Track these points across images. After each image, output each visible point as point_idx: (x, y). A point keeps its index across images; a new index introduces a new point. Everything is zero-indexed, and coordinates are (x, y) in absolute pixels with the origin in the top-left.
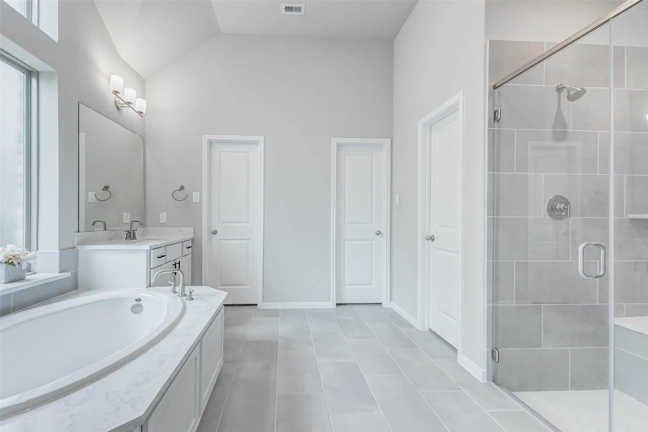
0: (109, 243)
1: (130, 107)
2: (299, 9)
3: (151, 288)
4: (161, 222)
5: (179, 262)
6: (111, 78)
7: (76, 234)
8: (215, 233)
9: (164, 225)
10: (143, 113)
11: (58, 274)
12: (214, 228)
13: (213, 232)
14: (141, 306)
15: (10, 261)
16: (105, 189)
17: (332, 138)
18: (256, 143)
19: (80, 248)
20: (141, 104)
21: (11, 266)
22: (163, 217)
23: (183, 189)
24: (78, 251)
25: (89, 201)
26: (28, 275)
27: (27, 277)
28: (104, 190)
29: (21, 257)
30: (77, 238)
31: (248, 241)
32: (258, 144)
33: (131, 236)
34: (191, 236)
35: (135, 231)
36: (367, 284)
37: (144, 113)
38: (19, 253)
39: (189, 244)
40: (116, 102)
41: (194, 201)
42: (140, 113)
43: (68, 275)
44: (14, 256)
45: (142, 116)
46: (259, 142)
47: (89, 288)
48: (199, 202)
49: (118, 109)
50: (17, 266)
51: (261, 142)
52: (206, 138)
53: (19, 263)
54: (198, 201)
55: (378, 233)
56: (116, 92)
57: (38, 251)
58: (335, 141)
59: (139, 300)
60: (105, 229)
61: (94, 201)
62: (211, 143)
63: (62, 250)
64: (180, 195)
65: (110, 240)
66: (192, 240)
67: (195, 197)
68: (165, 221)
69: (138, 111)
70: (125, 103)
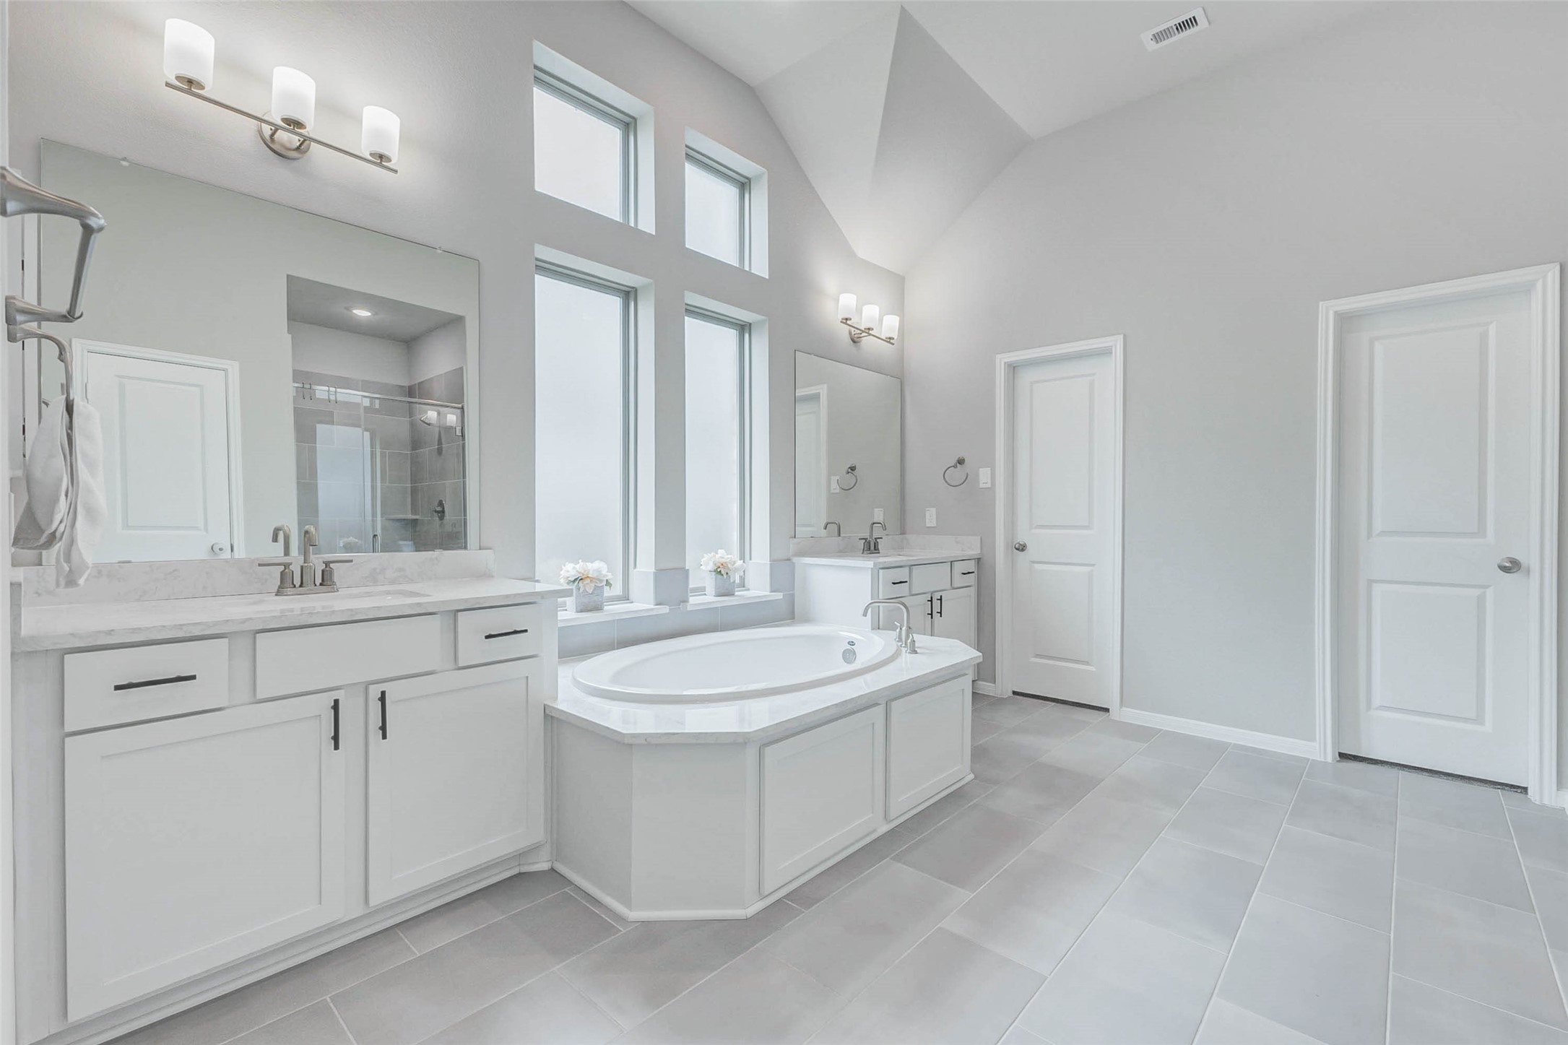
0: (840, 557)
1: (870, 335)
2: (1192, 22)
3: (880, 631)
4: (928, 525)
5: (941, 597)
6: (840, 298)
7: (790, 540)
8: (1022, 548)
9: (933, 531)
10: (893, 339)
11: (768, 593)
12: (1021, 539)
13: (1017, 546)
14: (854, 653)
15: (719, 570)
16: (850, 470)
17: (1321, 303)
18: (1107, 352)
19: (795, 560)
20: (890, 325)
21: (720, 576)
22: (931, 518)
23: (964, 463)
24: (793, 564)
25: (832, 491)
26: (737, 591)
27: (736, 593)
28: (848, 473)
29: (729, 566)
30: (792, 545)
31: (1091, 568)
32: (1111, 353)
33: (871, 547)
34: (975, 552)
35: (878, 540)
36: (1466, 720)
37: (895, 338)
38: (728, 561)
39: (971, 566)
40: (850, 333)
41: (982, 485)
42: (889, 340)
43: (779, 596)
44: (722, 565)
45: (893, 344)
46: (1111, 349)
47: (807, 619)
48: (990, 486)
49: (854, 342)
50: (725, 576)
51: (1116, 348)
52: (1003, 359)
53: (727, 573)
55: (1511, 567)
56: (845, 320)
57: (751, 561)
58: (1327, 312)
59: (852, 643)
60: (839, 536)
61: (838, 491)
62: (1013, 368)
63: (773, 561)
64: (957, 474)
65: (842, 552)
66: (979, 560)
67: (984, 477)
68: (933, 524)
69: (884, 338)
70: (863, 332)
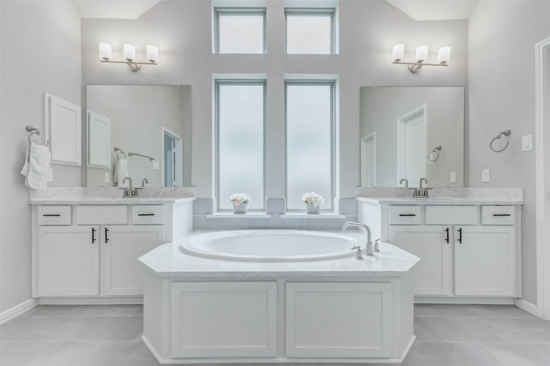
1: (423, 65)
4: (484, 180)
7: (356, 188)
9: (486, 184)
10: (446, 62)
11: (338, 215)
15: (306, 201)
19: (358, 199)
20: (443, 54)
22: (486, 176)
23: (509, 134)
29: (313, 199)
30: (357, 191)
33: (420, 194)
35: (427, 190)
40: (409, 68)
41: (524, 149)
42: (443, 64)
45: (447, 65)
48: (532, 149)
49: (415, 72)
50: (310, 204)
54: (530, 148)
56: (397, 61)
63: (342, 198)
65: (400, 196)
66: (522, 205)
67: (526, 142)
68: (488, 180)
69: (439, 64)
70: (415, 64)
